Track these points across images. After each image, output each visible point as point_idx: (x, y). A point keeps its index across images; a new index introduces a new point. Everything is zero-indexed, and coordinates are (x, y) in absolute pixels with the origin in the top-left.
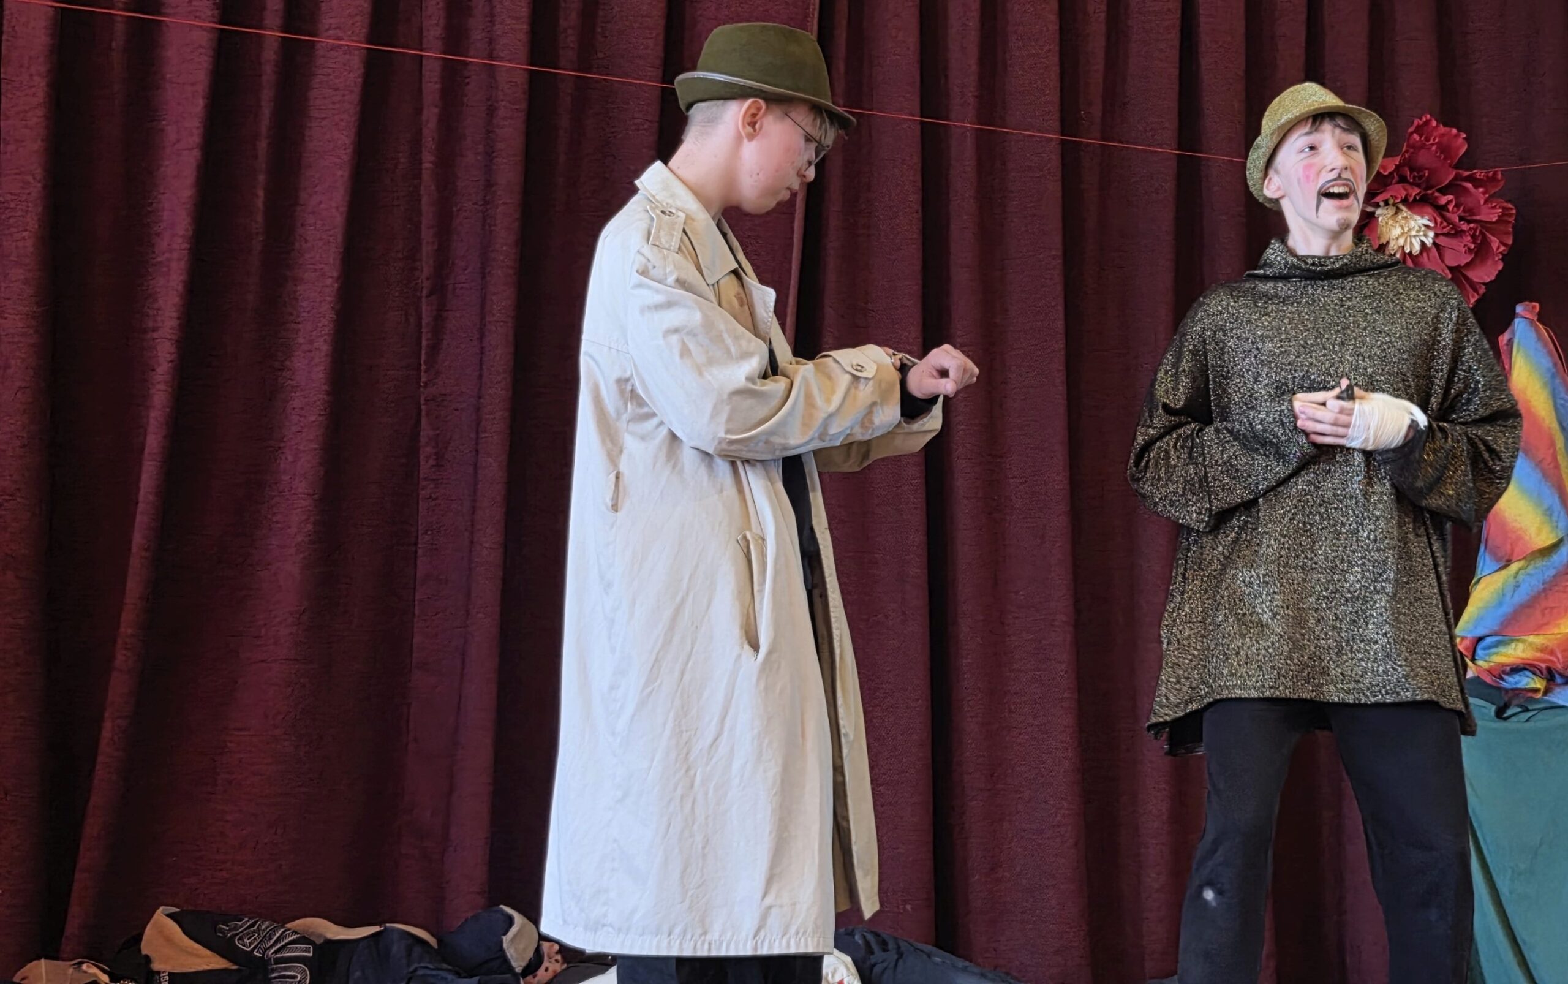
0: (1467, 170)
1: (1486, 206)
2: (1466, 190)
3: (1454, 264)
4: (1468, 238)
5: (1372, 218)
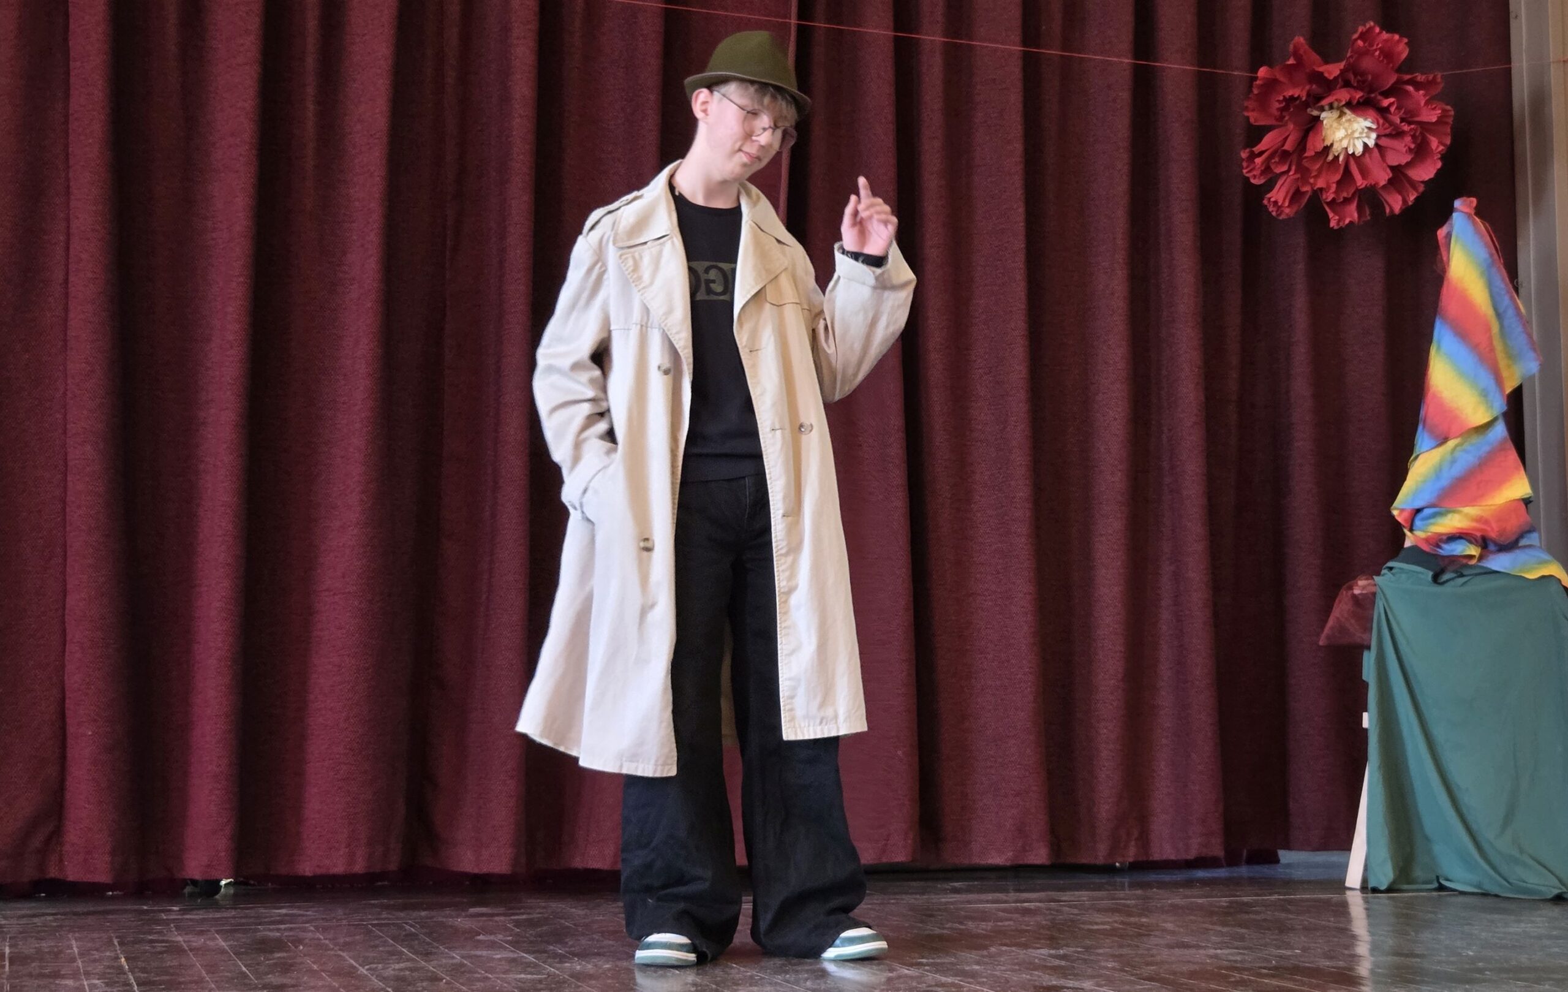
0: (1407, 73)
1: (1426, 107)
2: (1407, 92)
3: (1395, 164)
4: (1408, 139)
5: (1316, 121)
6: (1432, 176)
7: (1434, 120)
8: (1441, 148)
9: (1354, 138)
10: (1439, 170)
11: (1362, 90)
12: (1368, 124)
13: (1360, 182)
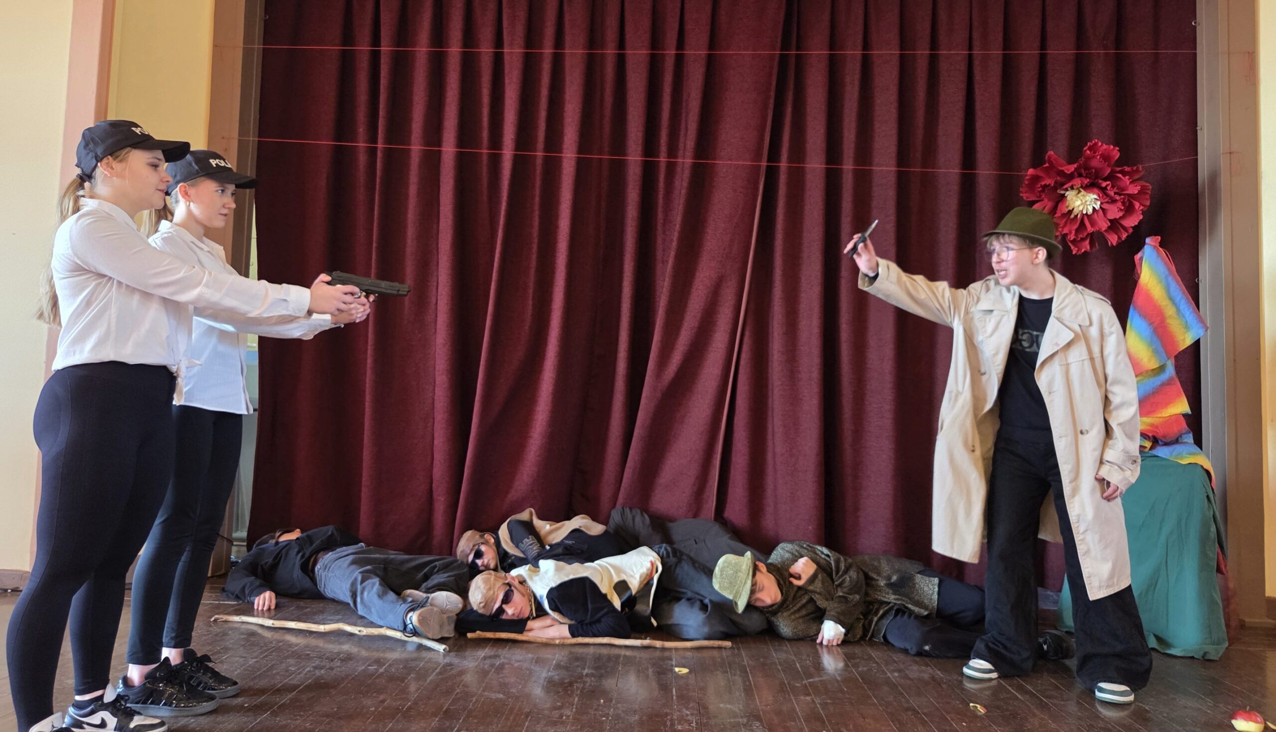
0: (1118, 167)
1: (1131, 185)
2: (1120, 178)
3: (1112, 218)
4: (1119, 204)
5: (1063, 197)
6: (1137, 224)
7: (1136, 192)
8: (1142, 208)
9: (1087, 205)
10: (1141, 220)
11: (1090, 178)
12: (1095, 196)
13: (1090, 229)
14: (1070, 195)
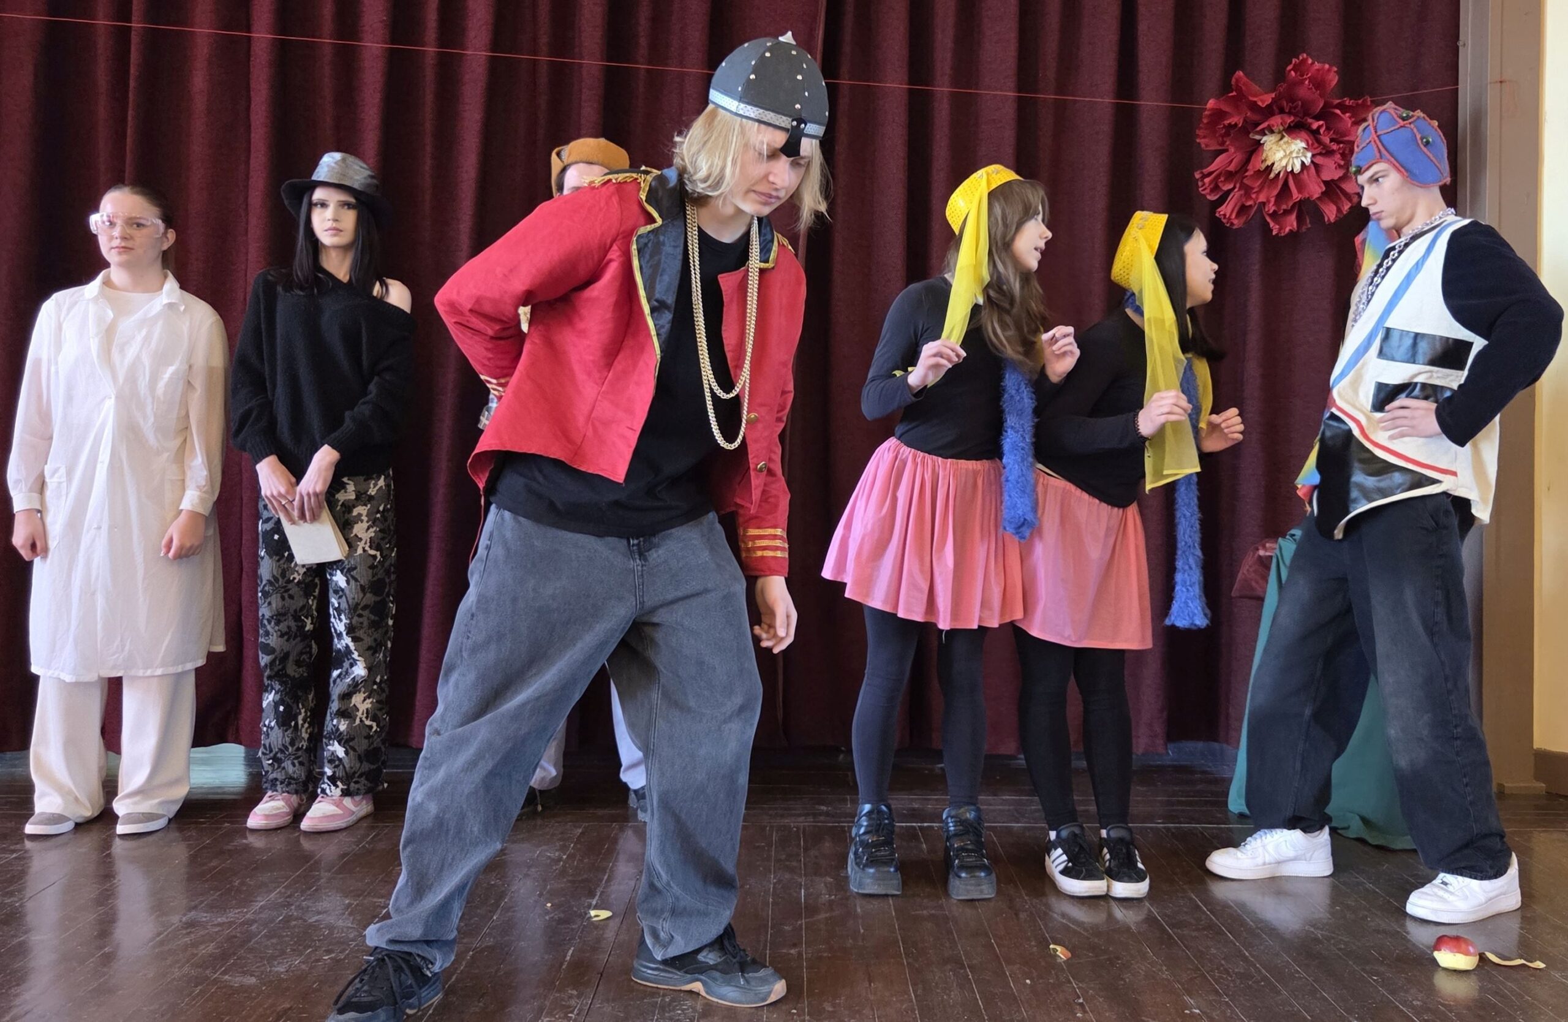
2: (1337, 115)
3: (1327, 178)
5: (1258, 145)
9: (1293, 158)
12: (1303, 145)
13: (1296, 196)
14: (1269, 141)
